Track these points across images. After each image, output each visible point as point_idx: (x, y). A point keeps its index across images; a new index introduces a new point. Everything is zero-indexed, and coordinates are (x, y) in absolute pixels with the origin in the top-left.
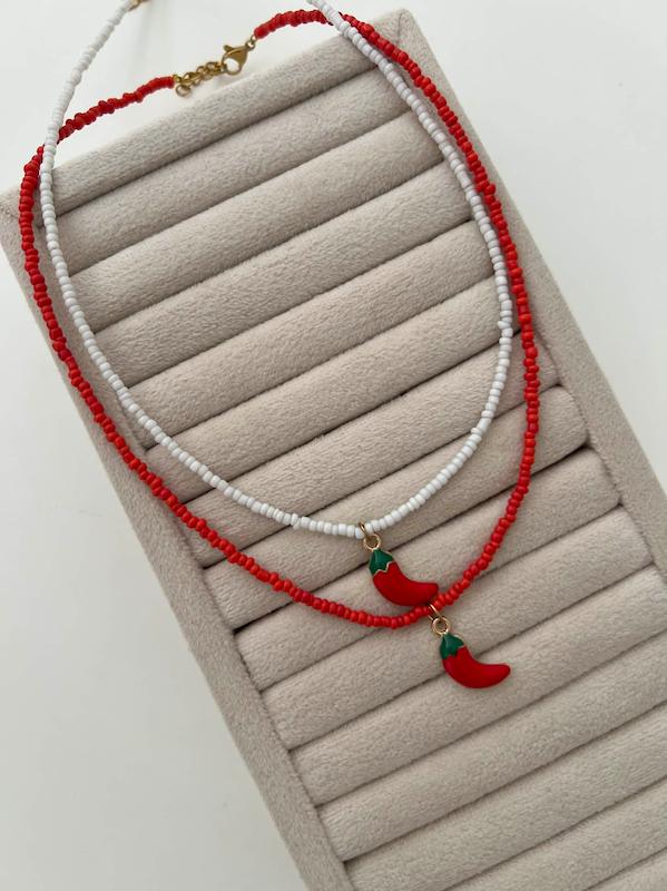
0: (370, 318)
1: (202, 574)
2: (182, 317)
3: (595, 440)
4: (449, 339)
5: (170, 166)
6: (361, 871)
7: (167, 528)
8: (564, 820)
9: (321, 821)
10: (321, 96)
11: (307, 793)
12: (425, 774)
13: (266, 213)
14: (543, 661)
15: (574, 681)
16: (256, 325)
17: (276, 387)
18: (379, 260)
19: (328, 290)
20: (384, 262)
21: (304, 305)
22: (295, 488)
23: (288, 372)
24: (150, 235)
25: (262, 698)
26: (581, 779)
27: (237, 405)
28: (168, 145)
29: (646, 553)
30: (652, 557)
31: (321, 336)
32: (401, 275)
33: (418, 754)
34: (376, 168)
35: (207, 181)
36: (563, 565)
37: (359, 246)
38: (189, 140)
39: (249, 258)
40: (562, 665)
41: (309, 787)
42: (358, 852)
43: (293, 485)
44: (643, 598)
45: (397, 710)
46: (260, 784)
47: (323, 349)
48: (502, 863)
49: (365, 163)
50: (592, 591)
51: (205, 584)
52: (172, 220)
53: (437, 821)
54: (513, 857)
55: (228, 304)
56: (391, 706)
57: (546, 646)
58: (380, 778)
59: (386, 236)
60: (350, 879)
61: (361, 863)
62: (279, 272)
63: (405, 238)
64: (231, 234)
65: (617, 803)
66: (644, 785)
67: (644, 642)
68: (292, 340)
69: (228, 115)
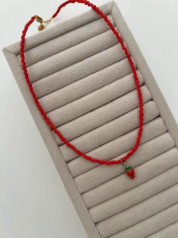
0: (103, 81)
1: (59, 147)
2: (54, 80)
3: (161, 114)
4: (124, 87)
5: (51, 40)
6: (99, 225)
7: (50, 135)
8: (152, 213)
9: (89, 213)
10: (91, 23)
11: (85, 205)
12: (116, 200)
13: (77, 53)
14: (147, 171)
15: (155, 176)
16: (73, 82)
17: (78, 99)
18: (106, 66)
19: (92, 74)
20: (107, 67)
21: (86, 78)
22: (83, 125)
23: (82, 95)
24: (46, 58)
25: (74, 180)
26: (157, 202)
27: (68, 103)
28: (51, 34)
29: (174, 143)
30: (176, 144)
31: (90, 86)
32: (112, 70)
33: (114, 195)
34: (105, 42)
35: (61, 44)
36: (153, 146)
37: (101, 62)
38: (57, 33)
39: (72, 65)
40: (152, 172)
41: (86, 203)
42: (98, 221)
43: (83, 124)
44: (173, 155)
45: (109, 184)
46: (73, 202)
47: (91, 89)
48: (136, 224)
49: (103, 41)
50: (160, 153)
51: (60, 150)
52: (52, 54)
53: (119, 213)
54: (139, 222)
55: (66, 77)
56: (108, 182)
57: (148, 167)
58: (104, 201)
59: (108, 60)
60: (96, 227)
61: (99, 223)
62: (80, 69)
63: (113, 60)
64: (67, 58)
65: (166, 208)
66: (173, 204)
67: (173, 167)
68: (83, 86)
69: (67, 27)
